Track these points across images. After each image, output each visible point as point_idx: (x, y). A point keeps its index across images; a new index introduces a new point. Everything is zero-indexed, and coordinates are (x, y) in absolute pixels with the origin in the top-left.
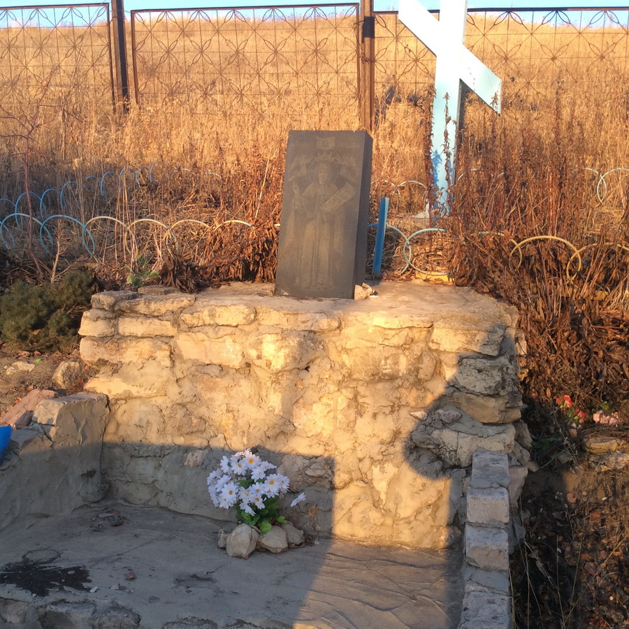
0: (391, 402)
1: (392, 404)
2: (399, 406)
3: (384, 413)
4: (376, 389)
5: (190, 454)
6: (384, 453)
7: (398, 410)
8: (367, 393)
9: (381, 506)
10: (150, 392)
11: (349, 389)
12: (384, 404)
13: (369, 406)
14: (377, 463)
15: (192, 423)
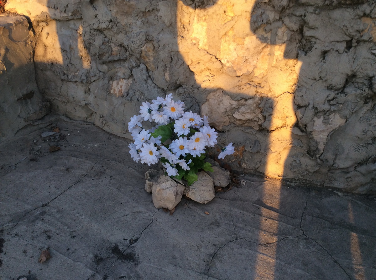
0: (349, 36)
1: (349, 39)
2: (358, 42)
3: (337, 51)
4: (330, 18)
5: (115, 83)
6: (332, 102)
7: (355, 47)
8: (317, 24)
9: (318, 156)
10: (65, 15)
11: (294, 18)
12: (338, 39)
13: (318, 41)
14: (321, 114)
15: (112, 51)
